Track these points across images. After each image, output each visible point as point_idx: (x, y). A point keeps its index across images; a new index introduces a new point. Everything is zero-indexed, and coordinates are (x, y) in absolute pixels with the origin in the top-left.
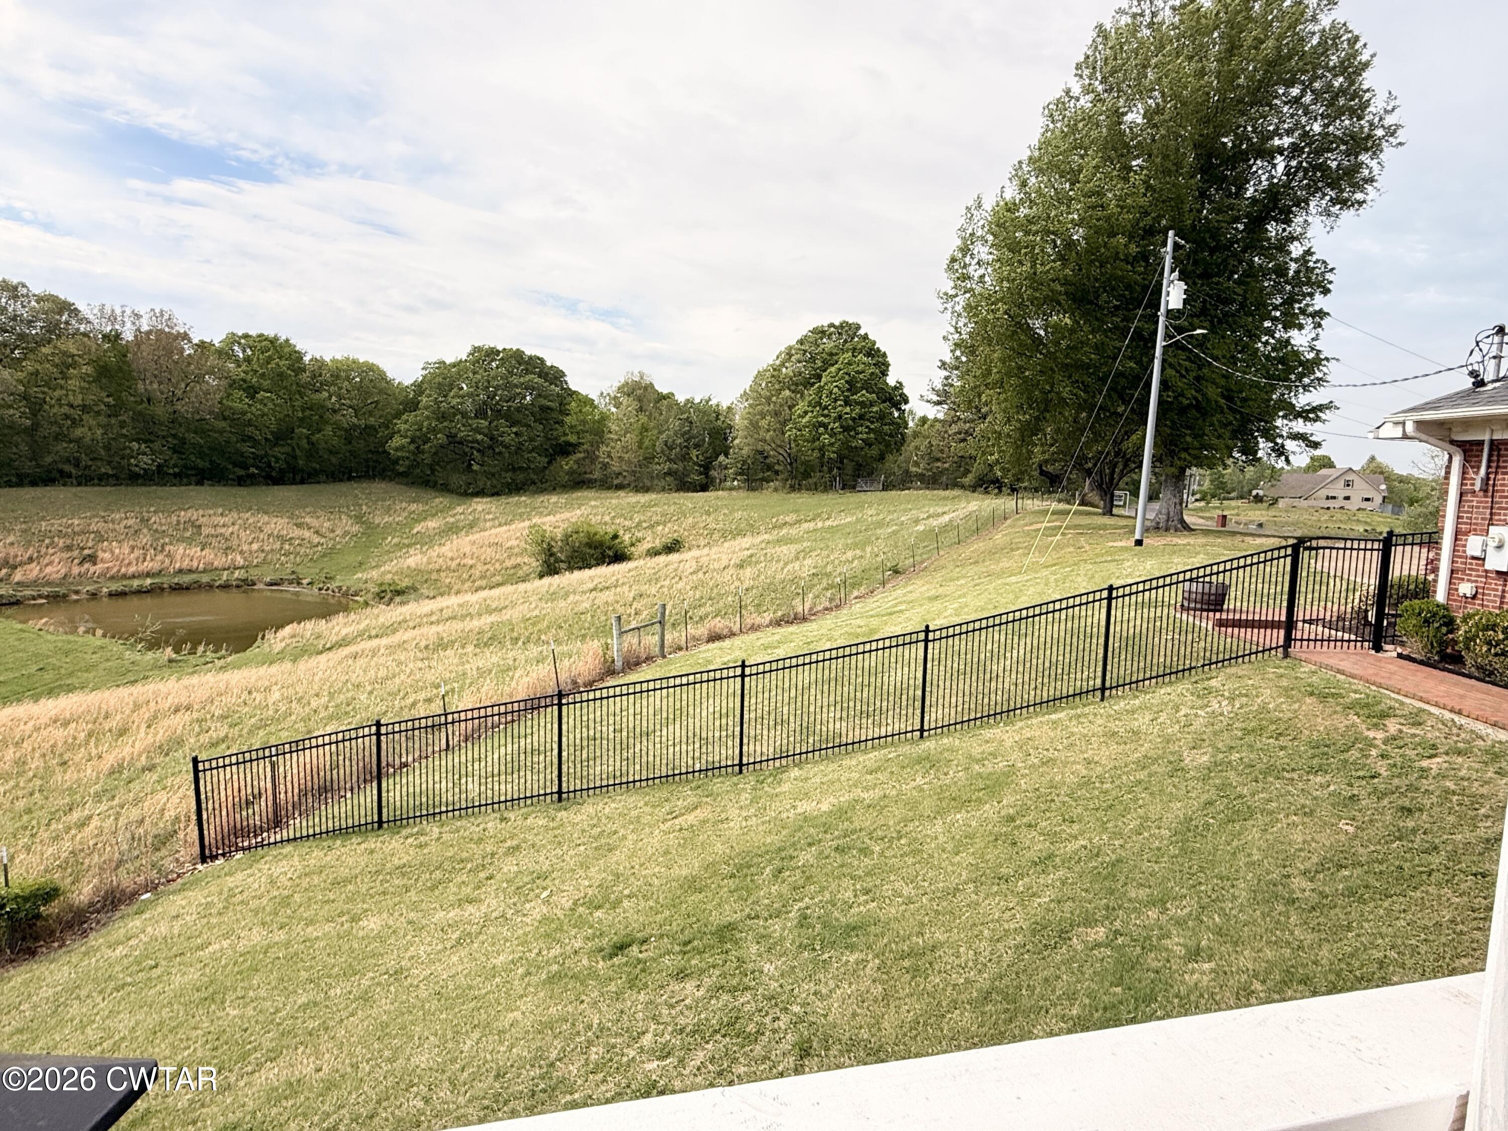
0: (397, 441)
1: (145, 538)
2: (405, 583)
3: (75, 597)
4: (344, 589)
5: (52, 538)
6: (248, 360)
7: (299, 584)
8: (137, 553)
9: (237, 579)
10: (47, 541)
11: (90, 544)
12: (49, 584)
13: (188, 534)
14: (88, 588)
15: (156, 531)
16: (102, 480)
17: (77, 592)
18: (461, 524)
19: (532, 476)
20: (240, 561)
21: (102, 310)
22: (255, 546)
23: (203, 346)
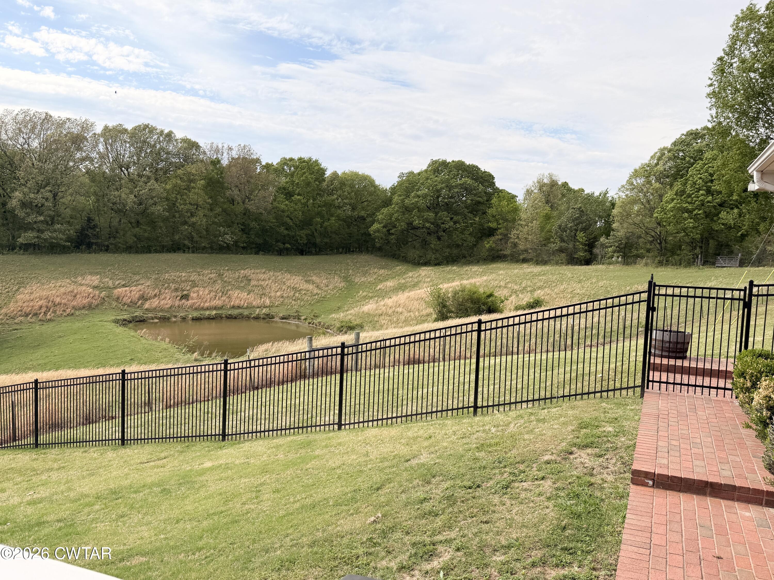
0: (376, 226)
1: (218, 286)
2: (358, 322)
3: (174, 319)
4: (322, 323)
5: (169, 284)
6: (292, 175)
7: (299, 319)
8: (213, 294)
9: (264, 314)
10: (166, 285)
11: (188, 288)
12: (162, 310)
13: (242, 285)
14: (181, 315)
15: (225, 282)
16: (203, 250)
17: (175, 317)
18: (408, 284)
19: (464, 252)
20: (268, 302)
21: (211, 147)
22: (279, 294)
23: (268, 166)
